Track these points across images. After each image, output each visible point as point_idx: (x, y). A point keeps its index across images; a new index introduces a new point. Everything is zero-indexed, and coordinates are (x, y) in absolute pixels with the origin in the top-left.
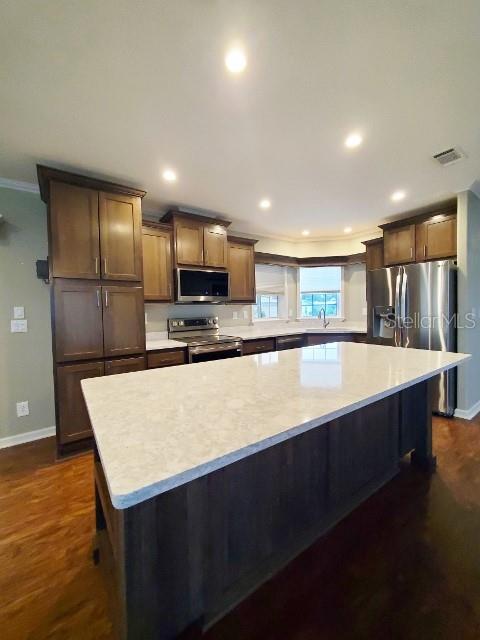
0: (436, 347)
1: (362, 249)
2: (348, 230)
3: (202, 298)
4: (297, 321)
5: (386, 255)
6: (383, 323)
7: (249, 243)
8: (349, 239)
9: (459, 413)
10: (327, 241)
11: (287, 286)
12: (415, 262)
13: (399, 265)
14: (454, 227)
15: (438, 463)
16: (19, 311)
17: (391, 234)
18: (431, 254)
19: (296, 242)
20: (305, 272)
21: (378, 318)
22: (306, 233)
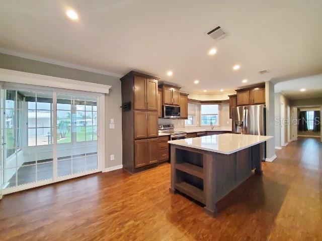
0: (256, 134)
1: (228, 98)
2: (222, 91)
3: (172, 117)
4: (200, 126)
5: (238, 102)
6: (238, 127)
7: (186, 95)
8: (221, 94)
9: (267, 160)
10: (212, 94)
11: (197, 112)
12: (249, 105)
13: (243, 105)
14: (264, 93)
15: (264, 173)
16: (112, 121)
17: (240, 93)
18: (255, 102)
19: (200, 94)
20: (203, 106)
21: (236, 125)
22: (205, 91)
